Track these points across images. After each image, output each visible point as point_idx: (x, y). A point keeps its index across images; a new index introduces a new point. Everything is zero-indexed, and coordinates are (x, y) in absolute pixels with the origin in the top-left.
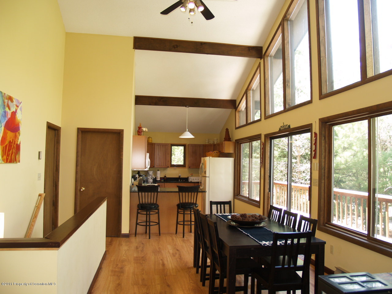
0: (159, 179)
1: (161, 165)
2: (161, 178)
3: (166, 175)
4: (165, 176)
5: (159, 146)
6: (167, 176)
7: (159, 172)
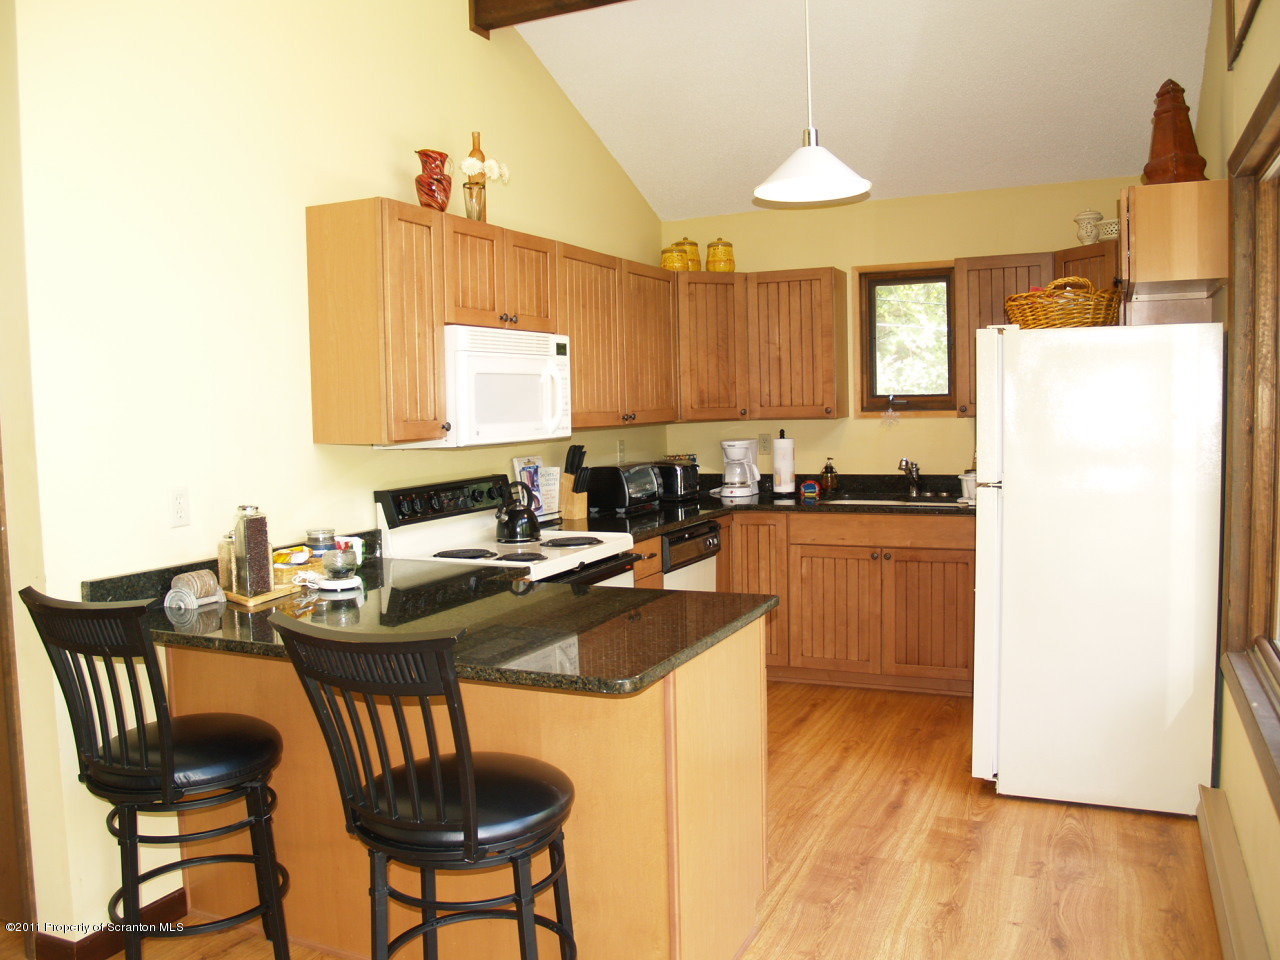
0: (785, 486)
1: (787, 401)
2: (800, 480)
3: (833, 463)
4: (829, 469)
5: (773, 287)
6: (843, 468)
7: (783, 446)
